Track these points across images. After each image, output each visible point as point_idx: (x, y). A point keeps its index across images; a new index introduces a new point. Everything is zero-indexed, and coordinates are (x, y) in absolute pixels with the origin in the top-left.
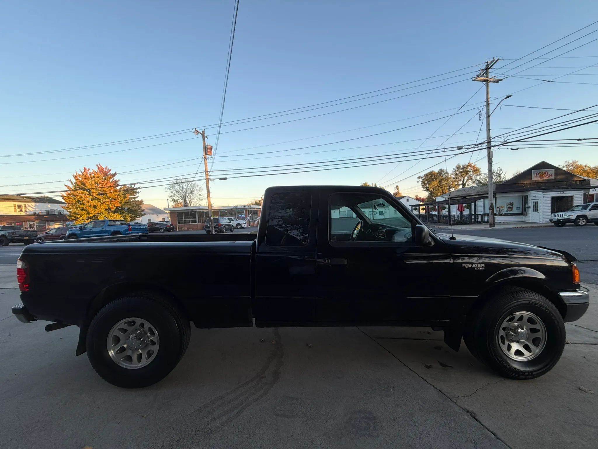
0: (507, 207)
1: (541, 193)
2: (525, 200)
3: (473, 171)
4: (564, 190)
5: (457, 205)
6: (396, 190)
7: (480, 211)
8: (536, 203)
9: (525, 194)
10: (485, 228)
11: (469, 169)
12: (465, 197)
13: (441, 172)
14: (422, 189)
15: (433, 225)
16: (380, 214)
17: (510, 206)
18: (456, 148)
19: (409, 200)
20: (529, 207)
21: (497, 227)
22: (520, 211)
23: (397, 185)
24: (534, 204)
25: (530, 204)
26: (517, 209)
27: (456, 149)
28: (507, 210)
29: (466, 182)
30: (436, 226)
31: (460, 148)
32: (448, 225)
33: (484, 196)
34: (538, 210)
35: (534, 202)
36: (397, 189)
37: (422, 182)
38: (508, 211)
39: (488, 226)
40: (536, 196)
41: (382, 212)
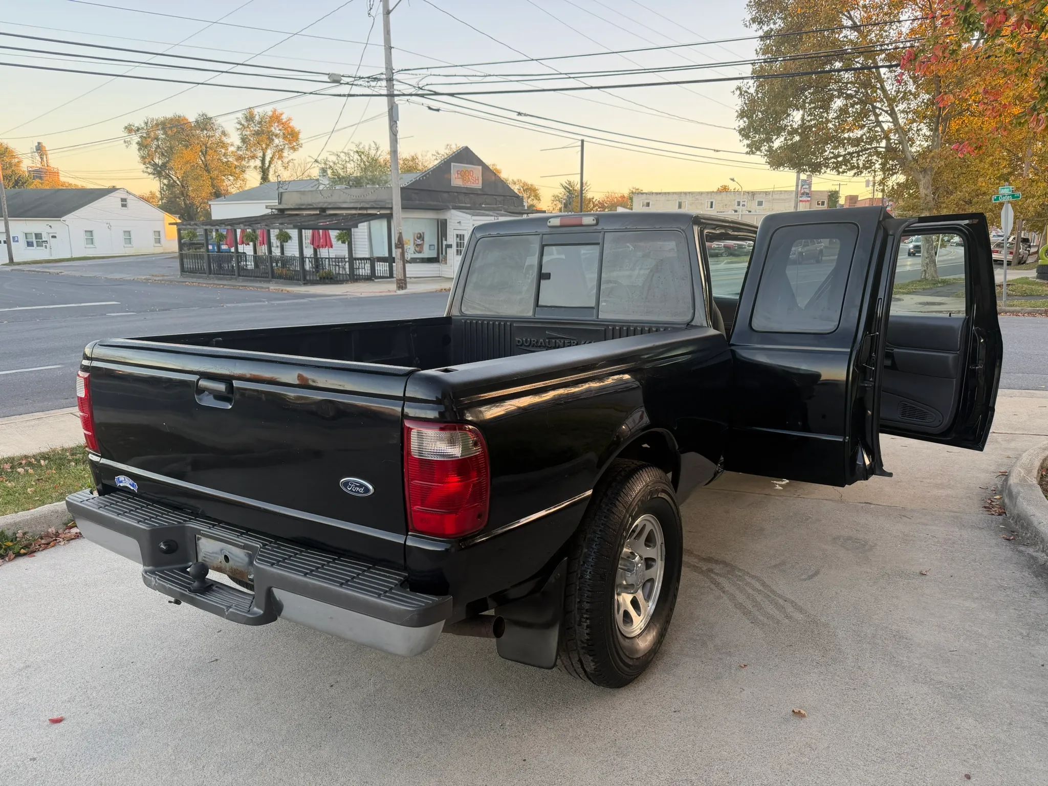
0: (414, 243)
1: (469, 216)
2: (442, 228)
3: (285, 137)
4: (498, 214)
5: (311, 231)
6: (38, 158)
7: (361, 251)
8: (461, 237)
9: (442, 216)
10: (389, 291)
11: (275, 129)
12: (323, 210)
13: (205, 123)
14: (143, 167)
15: (265, 285)
16: (30, 244)
17: (419, 242)
18: (327, 76)
19: (129, 202)
20: (450, 246)
21: (411, 288)
22: (434, 255)
23: (39, 143)
24: (458, 239)
25: (451, 239)
26: (430, 249)
27: (326, 78)
28: (415, 250)
29: (270, 163)
30: (272, 288)
31: (336, 80)
32: (300, 285)
33: (370, 212)
35: (457, 236)
36: (42, 158)
37: (142, 146)
38: (416, 252)
39: (393, 287)
40: (462, 222)
41: (38, 236)
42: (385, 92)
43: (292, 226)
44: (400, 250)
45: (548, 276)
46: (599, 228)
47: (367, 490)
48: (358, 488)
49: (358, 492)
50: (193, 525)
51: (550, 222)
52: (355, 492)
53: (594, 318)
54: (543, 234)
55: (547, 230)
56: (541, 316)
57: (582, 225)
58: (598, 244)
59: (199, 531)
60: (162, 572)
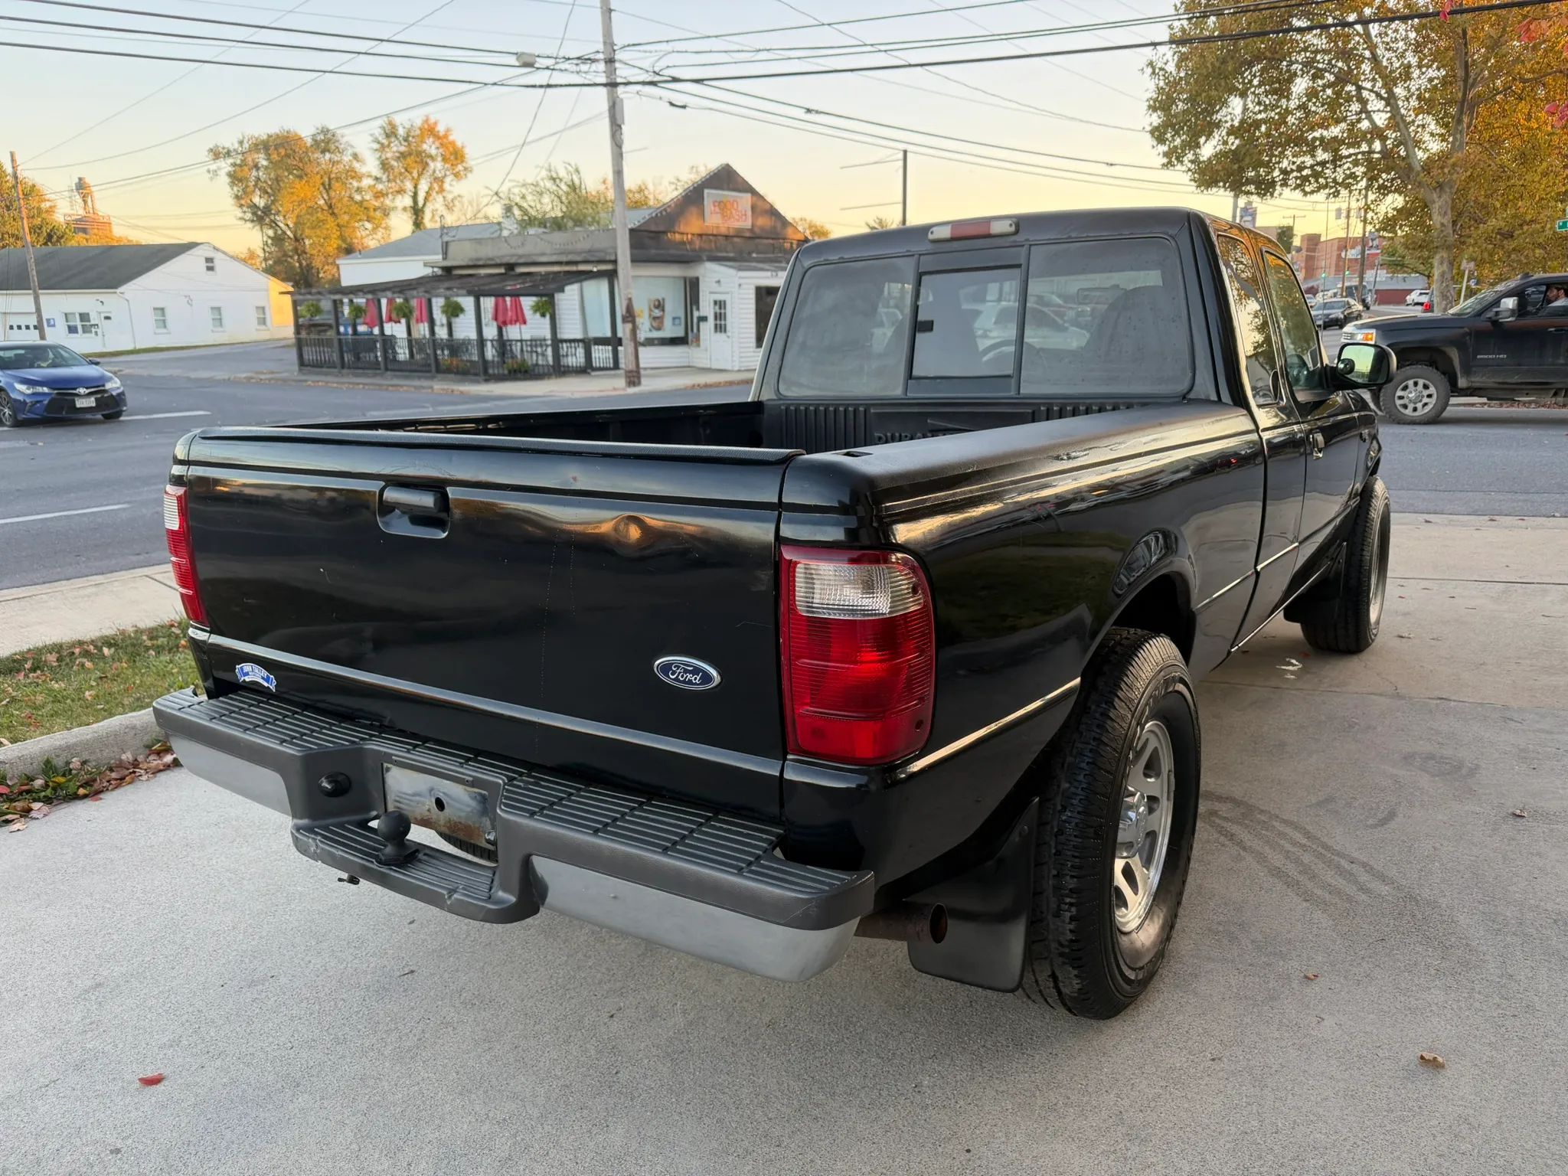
0: (650, 315)
1: (732, 272)
2: (692, 289)
3: (445, 160)
4: (776, 267)
5: (493, 299)
6: (80, 201)
7: (571, 329)
8: (720, 304)
9: (691, 272)
10: (615, 389)
11: (430, 147)
12: (510, 267)
13: (326, 142)
14: (239, 213)
15: (425, 383)
16: (72, 330)
17: (657, 313)
18: (515, 57)
19: (217, 264)
20: (704, 319)
21: (647, 385)
22: (680, 332)
23: (80, 179)
24: (717, 307)
25: (707, 308)
26: (674, 324)
27: (513, 61)
28: (652, 326)
29: (426, 199)
30: (437, 387)
31: (527, 63)
32: (478, 382)
33: (582, 268)
34: (728, 328)
35: (715, 303)
36: (85, 202)
37: (235, 178)
38: (652, 328)
39: (621, 382)
40: (722, 280)
41: (84, 317)
42: (603, 80)
43: (464, 292)
44: (629, 326)
45: (928, 326)
46: (1019, 238)
47: (707, 678)
48: (689, 676)
49: (690, 682)
50: (373, 746)
51: (932, 233)
52: (684, 682)
53: (1013, 393)
54: (920, 255)
55: (930, 247)
56: (917, 393)
57: (989, 236)
58: (1019, 266)
59: (388, 758)
60: (326, 828)
